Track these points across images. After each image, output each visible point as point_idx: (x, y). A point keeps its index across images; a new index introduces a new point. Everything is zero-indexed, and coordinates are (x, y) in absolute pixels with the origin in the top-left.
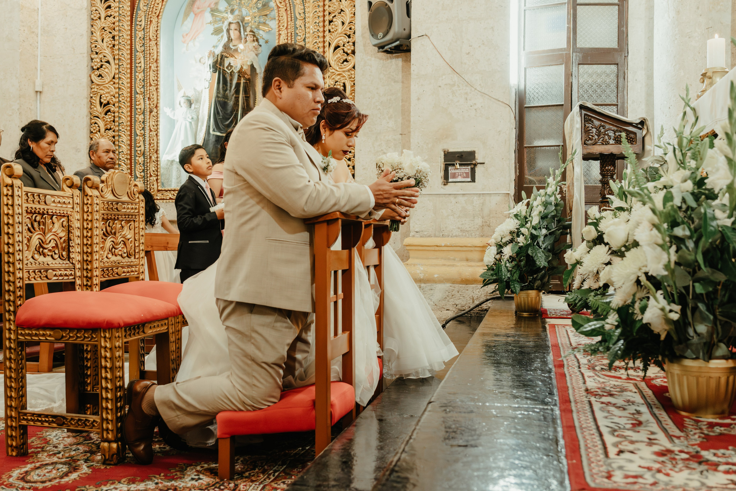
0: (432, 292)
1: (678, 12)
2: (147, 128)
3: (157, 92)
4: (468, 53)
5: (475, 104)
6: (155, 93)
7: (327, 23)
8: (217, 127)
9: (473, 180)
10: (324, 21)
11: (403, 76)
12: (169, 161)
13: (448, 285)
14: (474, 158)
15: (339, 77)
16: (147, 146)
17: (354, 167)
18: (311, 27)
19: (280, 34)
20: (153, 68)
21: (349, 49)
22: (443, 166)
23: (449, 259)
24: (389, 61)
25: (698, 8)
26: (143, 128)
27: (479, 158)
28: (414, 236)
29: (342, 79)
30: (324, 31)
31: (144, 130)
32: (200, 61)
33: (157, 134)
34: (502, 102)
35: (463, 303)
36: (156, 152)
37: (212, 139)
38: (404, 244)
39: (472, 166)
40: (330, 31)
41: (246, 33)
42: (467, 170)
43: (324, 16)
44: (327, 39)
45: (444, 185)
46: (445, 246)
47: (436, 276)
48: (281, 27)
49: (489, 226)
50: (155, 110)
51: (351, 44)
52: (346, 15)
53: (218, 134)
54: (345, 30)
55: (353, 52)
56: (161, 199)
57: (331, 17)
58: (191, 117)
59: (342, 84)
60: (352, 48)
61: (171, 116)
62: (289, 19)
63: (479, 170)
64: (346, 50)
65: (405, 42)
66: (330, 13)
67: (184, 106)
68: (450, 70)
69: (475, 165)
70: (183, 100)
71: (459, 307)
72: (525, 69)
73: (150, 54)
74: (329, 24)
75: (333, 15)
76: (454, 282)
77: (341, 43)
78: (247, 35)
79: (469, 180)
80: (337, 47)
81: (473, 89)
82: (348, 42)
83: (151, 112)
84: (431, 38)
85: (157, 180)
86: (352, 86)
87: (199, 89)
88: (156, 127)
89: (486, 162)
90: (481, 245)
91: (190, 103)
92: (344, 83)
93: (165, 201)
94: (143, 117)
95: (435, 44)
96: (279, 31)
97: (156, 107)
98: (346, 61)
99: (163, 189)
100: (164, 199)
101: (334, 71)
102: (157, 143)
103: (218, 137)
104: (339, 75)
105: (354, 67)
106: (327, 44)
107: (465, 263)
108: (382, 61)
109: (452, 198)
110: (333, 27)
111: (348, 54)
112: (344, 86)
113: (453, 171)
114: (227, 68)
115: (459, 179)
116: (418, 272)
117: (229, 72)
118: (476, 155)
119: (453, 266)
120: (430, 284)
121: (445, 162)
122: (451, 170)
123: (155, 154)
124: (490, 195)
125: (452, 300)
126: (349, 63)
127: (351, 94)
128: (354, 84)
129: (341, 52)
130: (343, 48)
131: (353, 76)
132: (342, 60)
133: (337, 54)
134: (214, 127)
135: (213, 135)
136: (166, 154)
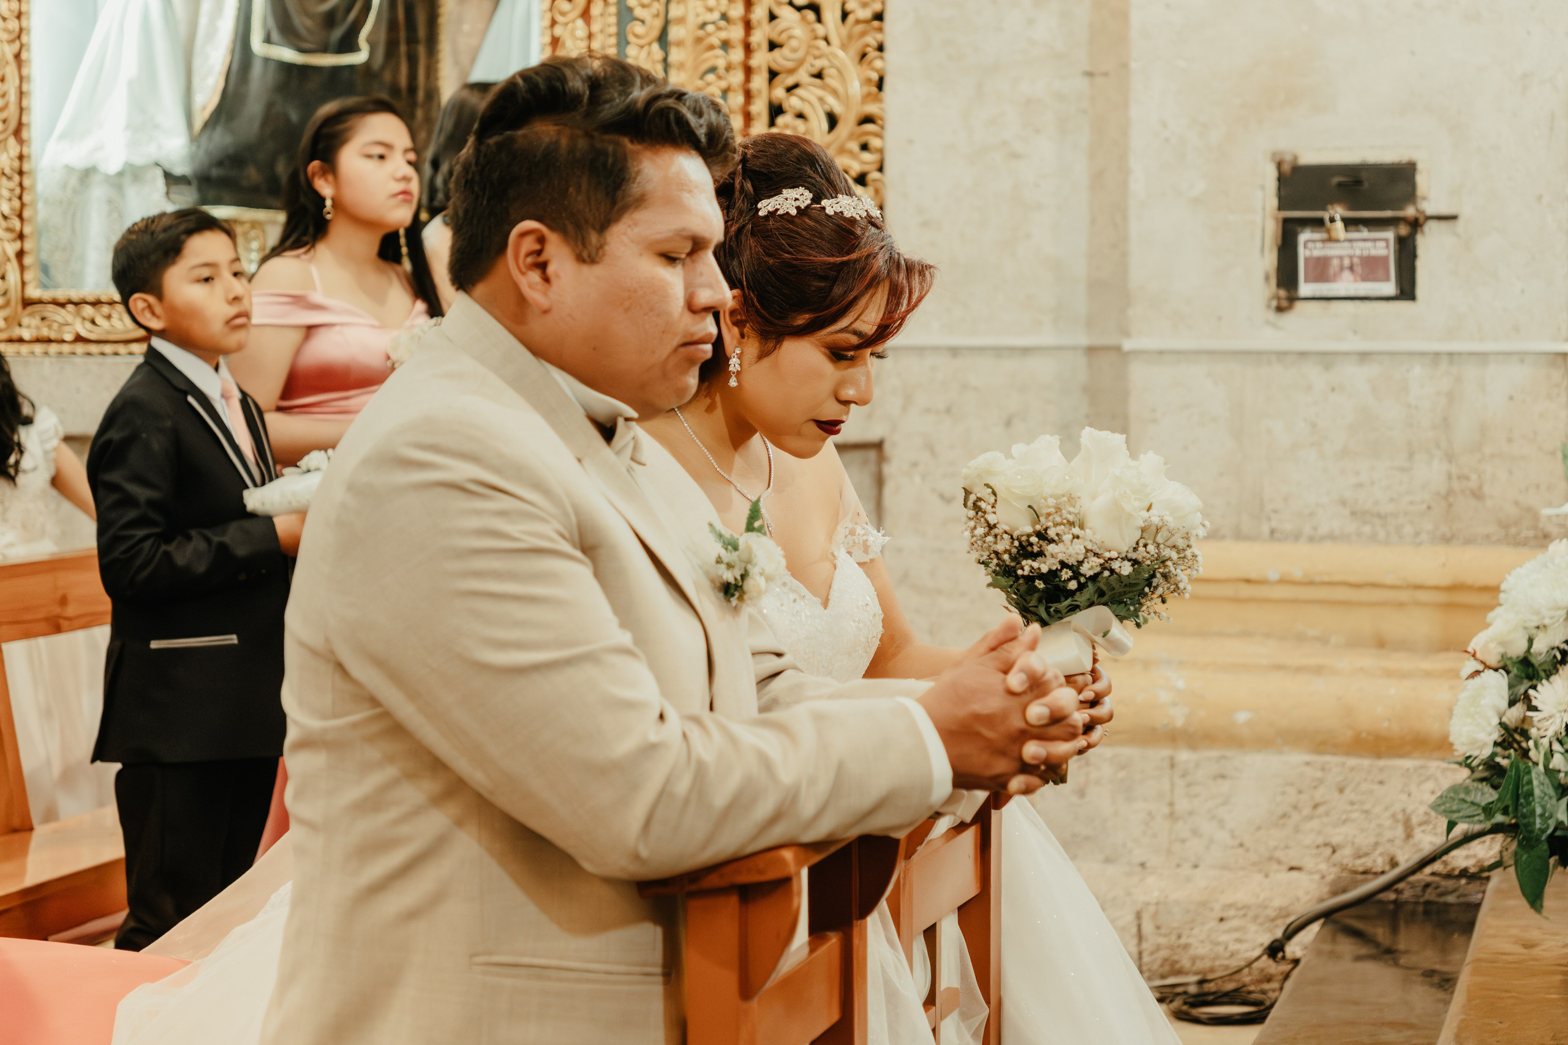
0: (1223, 786)
8: (284, 23)
9: (1407, 291)
12: (69, 169)
13: (1295, 758)
14: (1411, 195)
22: (1272, 229)
23: (1301, 638)
27: (1433, 196)
33: (17, 56)
35: (1365, 840)
36: (17, 133)
37: (259, 81)
39: (1404, 230)
42: (1381, 243)
45: (1280, 309)
46: (1284, 582)
47: (1242, 716)
49: (1477, 495)
53: (288, 55)
56: (38, 340)
63: (1431, 245)
69: (1415, 225)
71: (1345, 856)
76: (1322, 743)
79: (1389, 288)
85: (20, 254)
88: (13, 24)
89: (1466, 212)
90: (1445, 581)
93: (53, 348)
99: (50, 296)
100: (49, 341)
102: (21, 94)
103: (288, 69)
107: (1367, 660)
109: (1313, 372)
113: (1318, 251)
115: (1346, 285)
116: (1164, 697)
118: (1421, 179)
119: (1318, 670)
120: (1214, 753)
121: (1281, 207)
122: (1308, 244)
123: (12, 141)
124: (1482, 357)
125: (1315, 824)
134: (271, 23)
135: (267, 60)
136: (63, 136)
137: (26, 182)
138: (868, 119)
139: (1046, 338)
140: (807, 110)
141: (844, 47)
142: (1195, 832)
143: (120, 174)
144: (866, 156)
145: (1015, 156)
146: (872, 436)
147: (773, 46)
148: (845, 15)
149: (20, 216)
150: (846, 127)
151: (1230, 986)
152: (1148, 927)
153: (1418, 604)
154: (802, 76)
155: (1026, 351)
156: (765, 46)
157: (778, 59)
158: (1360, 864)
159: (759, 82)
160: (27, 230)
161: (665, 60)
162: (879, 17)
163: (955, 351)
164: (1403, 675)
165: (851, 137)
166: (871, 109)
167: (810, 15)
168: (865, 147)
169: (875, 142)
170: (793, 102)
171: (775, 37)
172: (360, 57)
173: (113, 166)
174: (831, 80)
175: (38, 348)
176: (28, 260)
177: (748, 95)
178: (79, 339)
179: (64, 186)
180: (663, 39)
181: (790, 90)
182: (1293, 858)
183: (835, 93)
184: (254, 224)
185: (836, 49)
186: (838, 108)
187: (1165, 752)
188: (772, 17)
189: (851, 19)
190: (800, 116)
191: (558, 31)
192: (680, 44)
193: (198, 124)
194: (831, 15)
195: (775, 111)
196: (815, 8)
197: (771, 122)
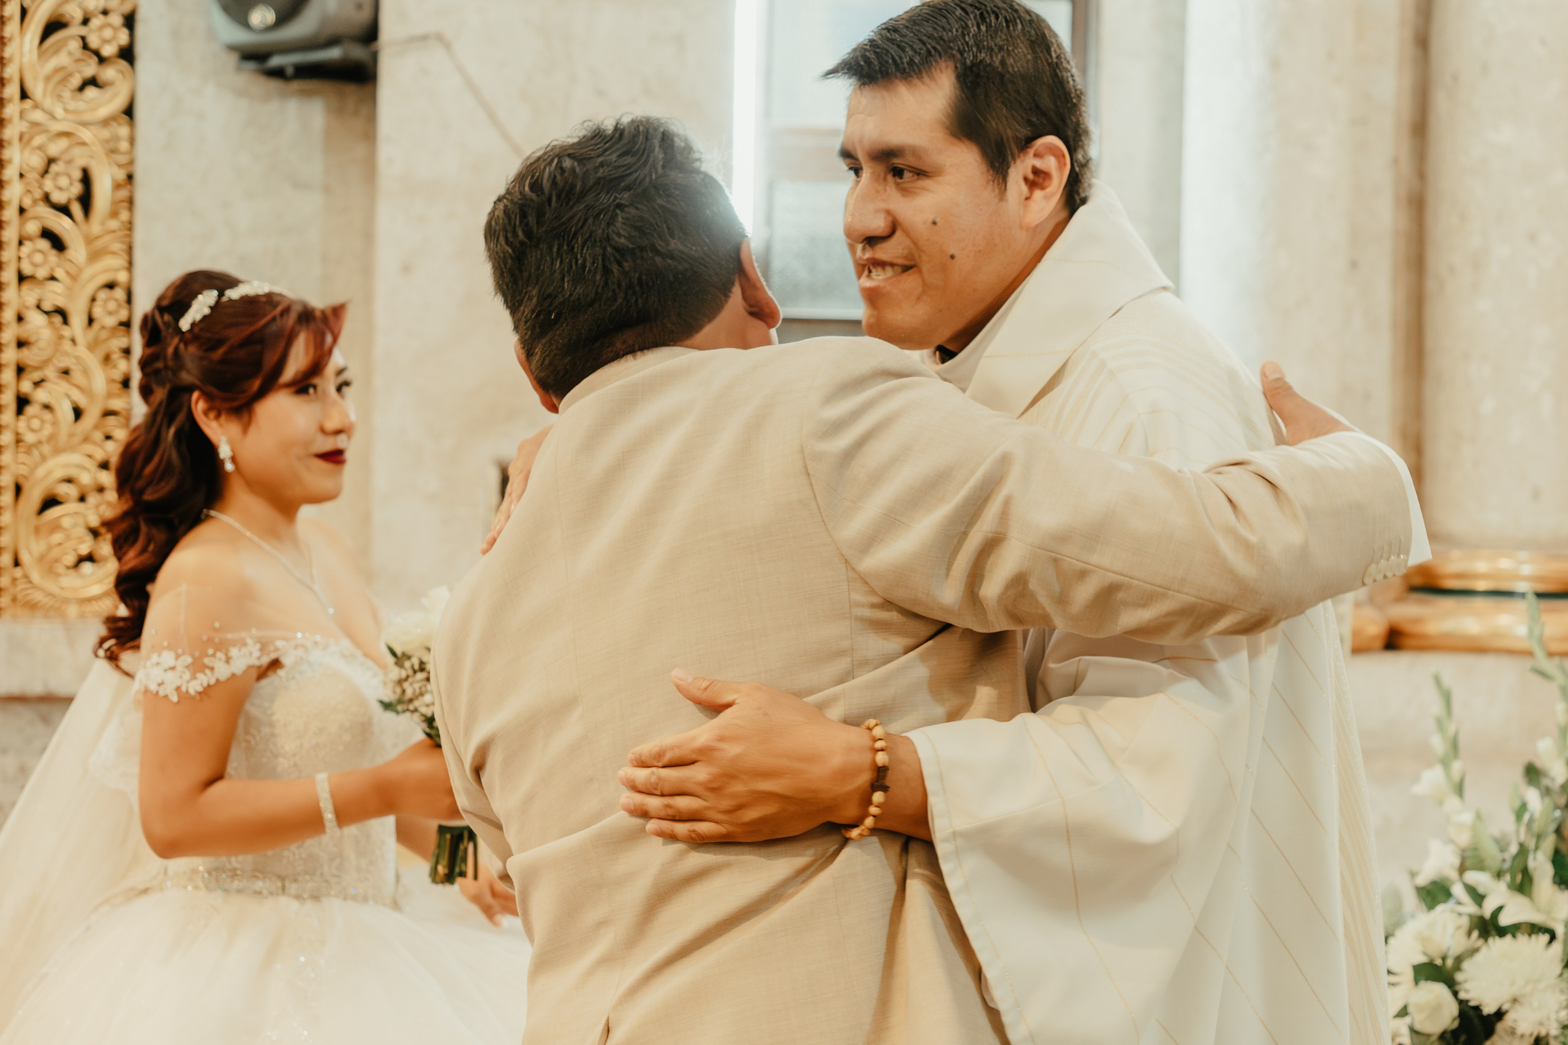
1: (1275, 64)
11: (327, 170)
15: (63, 143)
21: (106, 41)
24: (274, 105)
25: (1332, 57)
29: (77, 151)
51: (116, 20)
55: (127, 54)
59: (77, 175)
60: (123, 38)
64: (94, 43)
65: (357, 52)
77: (74, 12)
80: (53, 27)
82: (105, 13)
84: (455, 47)
86: (117, 186)
92: (85, 171)
95: (471, 70)
98: (93, 82)
101: (39, 116)
104: (67, 134)
105: (129, 112)
106: (12, 8)
111: (102, 60)
112: (86, 179)
126: (107, 93)
127: (114, 214)
128: (130, 177)
129: (75, 45)
130: (83, 31)
131: (124, 145)
132: (76, 81)
133: (56, 52)
138: (108, 413)
140: (53, 402)
141: (92, 347)
144: (110, 445)
147: (21, 344)
148: (91, 321)
150: (90, 419)
156: (14, 345)
157: (28, 356)
159: (7, 376)
162: (127, 324)
165: (96, 427)
166: (118, 404)
167: (58, 319)
168: (108, 437)
170: (41, 396)
171: (24, 335)
174: (77, 376)
177: (1, 386)
183: (80, 388)
185: (82, 350)
186: (82, 402)
188: (20, 319)
189: (96, 326)
190: (47, 407)
194: (78, 320)
195: (22, 402)
196: (62, 313)
197: (20, 411)
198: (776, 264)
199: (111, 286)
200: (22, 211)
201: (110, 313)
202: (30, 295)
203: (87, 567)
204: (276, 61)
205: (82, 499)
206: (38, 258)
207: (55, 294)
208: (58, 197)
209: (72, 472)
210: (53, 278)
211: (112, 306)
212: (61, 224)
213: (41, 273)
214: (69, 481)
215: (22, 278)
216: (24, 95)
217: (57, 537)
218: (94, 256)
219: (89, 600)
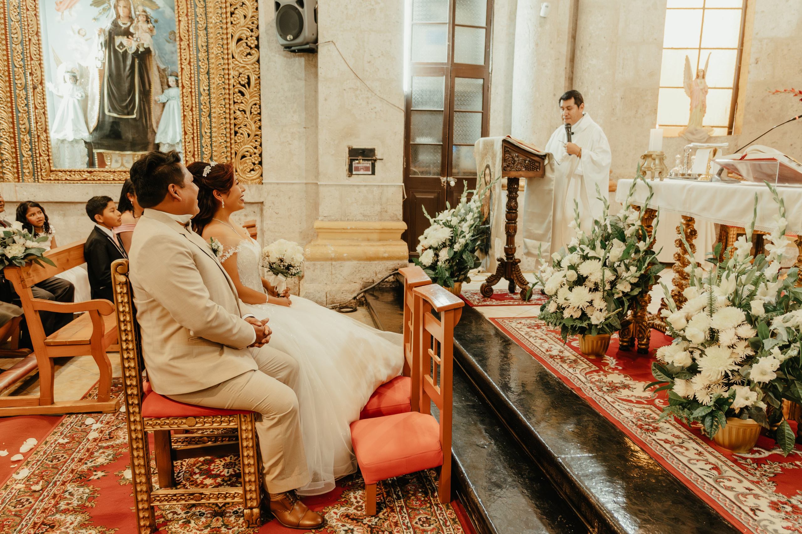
0: (342, 268)
1: (537, 45)
2: (31, 106)
3: (41, 68)
4: (369, 62)
5: (375, 108)
6: (38, 68)
7: (229, 14)
8: (113, 108)
9: (373, 173)
10: (226, 13)
11: (306, 75)
12: (58, 140)
13: (355, 262)
14: (374, 155)
15: (243, 69)
16: (33, 125)
17: (260, 155)
18: (214, 17)
19: (180, 21)
20: (33, 41)
21: (252, 44)
22: (347, 161)
23: (354, 240)
24: (293, 59)
25: (551, 42)
26: (26, 105)
27: (378, 155)
28: (322, 220)
29: (246, 71)
30: (227, 23)
31: (28, 108)
32: (79, 33)
33: (44, 113)
34: (398, 108)
35: (368, 277)
37: (107, 121)
38: (315, 227)
39: (373, 162)
40: (232, 23)
41: (137, 13)
42: (369, 164)
43: (226, 7)
44: (230, 31)
45: (349, 177)
46: (351, 229)
47: (345, 255)
48: (181, 13)
49: (386, 212)
50: (40, 87)
51: (254, 38)
52: (247, 8)
53: (115, 115)
54: (247, 24)
55: (257, 47)
56: (55, 180)
57: (233, 9)
58: (80, 95)
59: (247, 77)
60: (256, 43)
61: (55, 92)
62: (189, 6)
63: (378, 165)
64: (249, 44)
65: (313, 46)
66: (231, 5)
67: (69, 82)
68: (353, 76)
69: (375, 160)
70: (68, 76)
71: (365, 280)
72: (412, 77)
73: (28, 25)
74: (231, 16)
75: (235, 7)
76: (359, 259)
77: (244, 36)
78: (139, 15)
79: (370, 173)
80: (240, 40)
81: (373, 94)
82: (251, 36)
83: (34, 88)
84: (336, 44)
85: (49, 160)
86: (256, 80)
87: (84, 64)
88: (42, 105)
89: (384, 158)
90: (381, 228)
91: (75, 79)
92: (248, 76)
93: (60, 182)
94: (25, 93)
95: (340, 50)
96: (179, 16)
97: (41, 83)
98: (249, 54)
99: (57, 169)
101: (237, 62)
102: (46, 122)
103: (115, 118)
104: (244, 67)
105: (258, 61)
106: (229, 36)
107: (366, 243)
108: (285, 59)
109: (355, 189)
110: (235, 19)
111: (251, 48)
112: (249, 78)
113: (357, 165)
114: (118, 47)
115: (362, 172)
116: (330, 252)
117: (121, 51)
118: (376, 152)
119: (358, 246)
120: (339, 262)
121: (349, 157)
122: (355, 164)
123: (44, 133)
124: (387, 186)
125: (359, 274)
126: (253, 57)
127: (256, 87)
128: (259, 77)
129: (244, 45)
130: (247, 41)
131: (257, 70)
132: (245, 53)
133: (240, 47)
134: (110, 107)
135: (110, 116)
136: (55, 132)
137: (49, 143)
138: (256, 135)
139: (297, 181)
140: (243, 133)
141: (251, 120)
142: (336, 277)
143: (72, 141)
144: (256, 143)
145: (290, 144)
146: (261, 200)
147: (235, 119)
148: (251, 113)
149: (48, 151)
150: (252, 137)
151: (344, 305)
152: (328, 295)
153: (375, 232)
154: (242, 126)
155: (293, 184)
157: (237, 122)
158: (367, 281)
159: (232, 126)
160: (50, 154)
161: (210, 121)
162: (260, 114)
163: (278, 184)
164: (373, 246)
165: (253, 139)
166: (258, 133)
167: (243, 113)
168: (256, 141)
169: (259, 140)
171: (236, 117)
172: (134, 116)
173: (71, 139)
174: (248, 127)
175: (56, 182)
176: (51, 161)
177: (230, 129)
178: (66, 179)
179: (57, 144)
180: (210, 116)
181: (239, 128)
182: (355, 281)
183: (249, 129)
184: (108, 154)
185: (249, 120)
186: (250, 133)
187: (330, 262)
188: (235, 112)
189: (253, 114)
190: (242, 134)
191: (185, 113)
192: (215, 117)
193: (91, 130)
194: (248, 113)
195: (236, 133)
196: (244, 111)
197: (235, 135)
198: (413, 97)
199: (255, 104)
200: (234, 86)
201: (256, 111)
202: (237, 107)
203: (252, 172)
204: (293, 48)
205: (251, 156)
206: (238, 98)
207: (242, 107)
208: (242, 83)
209: (249, 149)
210: (242, 103)
211: (256, 109)
212: (243, 89)
213: (239, 101)
214: (247, 152)
215: (235, 103)
216: (233, 57)
217: (246, 165)
218: (251, 97)
219: (253, 180)
